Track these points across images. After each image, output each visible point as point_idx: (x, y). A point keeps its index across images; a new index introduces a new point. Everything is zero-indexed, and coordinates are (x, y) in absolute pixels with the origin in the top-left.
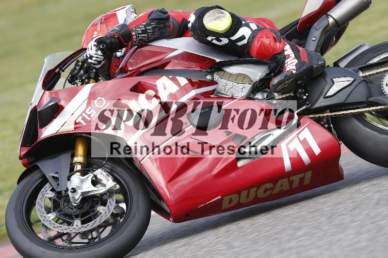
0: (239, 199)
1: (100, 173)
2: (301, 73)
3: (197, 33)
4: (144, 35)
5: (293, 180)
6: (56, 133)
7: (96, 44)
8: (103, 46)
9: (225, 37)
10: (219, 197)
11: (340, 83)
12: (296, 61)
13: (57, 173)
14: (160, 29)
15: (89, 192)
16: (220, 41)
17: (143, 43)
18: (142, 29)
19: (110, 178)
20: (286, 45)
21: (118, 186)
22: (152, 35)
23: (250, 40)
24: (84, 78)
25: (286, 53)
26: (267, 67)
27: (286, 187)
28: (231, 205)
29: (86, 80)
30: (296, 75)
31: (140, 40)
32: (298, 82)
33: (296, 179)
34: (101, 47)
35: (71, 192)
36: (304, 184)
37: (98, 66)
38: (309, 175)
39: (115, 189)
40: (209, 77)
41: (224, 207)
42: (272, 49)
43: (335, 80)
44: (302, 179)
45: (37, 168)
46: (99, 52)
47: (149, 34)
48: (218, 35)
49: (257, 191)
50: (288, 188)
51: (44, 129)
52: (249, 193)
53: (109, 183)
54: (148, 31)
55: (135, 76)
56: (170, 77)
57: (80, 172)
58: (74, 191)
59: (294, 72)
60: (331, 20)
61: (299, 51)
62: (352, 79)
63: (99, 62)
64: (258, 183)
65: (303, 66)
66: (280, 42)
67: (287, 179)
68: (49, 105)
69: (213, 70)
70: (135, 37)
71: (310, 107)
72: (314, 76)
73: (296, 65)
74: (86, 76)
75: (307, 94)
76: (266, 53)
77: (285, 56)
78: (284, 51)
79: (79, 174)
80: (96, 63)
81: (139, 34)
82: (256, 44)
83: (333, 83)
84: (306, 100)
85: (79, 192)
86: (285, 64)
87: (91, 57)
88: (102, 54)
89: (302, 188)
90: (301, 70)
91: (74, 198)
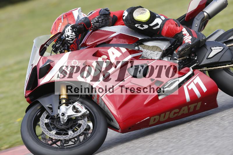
0: (159, 119)
1: (77, 105)
2: (194, 44)
3: (129, 22)
4: (97, 24)
5: (190, 107)
6: (49, 81)
7: (71, 28)
8: (76, 30)
9: (146, 24)
10: (148, 118)
11: (216, 50)
12: (191, 37)
13: (51, 105)
14: (106, 20)
15: (72, 115)
16: (143, 27)
17: (96, 29)
18: (96, 20)
19: (83, 108)
20: (183, 28)
21: (88, 112)
22: (101, 24)
23: (161, 26)
24: (62, 49)
25: (183, 33)
26: (169, 42)
27: (186, 111)
28: (155, 122)
29: (63, 51)
30: (192, 45)
31: (95, 26)
32: (192, 50)
33: (192, 106)
34: (75, 30)
35: (62, 115)
36: (197, 109)
37: (72, 42)
38: (199, 104)
39: (87, 114)
40: (136, 48)
41: (150, 124)
42: (175, 30)
43: (212, 48)
44: (195, 107)
45: (38, 102)
46: (74, 34)
47: (100, 23)
48: (142, 23)
49: (170, 114)
50: (187, 112)
51: (42, 79)
52: (165, 115)
53: (83, 110)
54: (100, 21)
55: (94, 47)
56: (116, 47)
57: (65, 104)
58: (63, 114)
59: (190, 43)
60: (205, 14)
61: (191, 32)
62: (222, 48)
63: (73, 39)
64: (170, 109)
65: (195, 40)
66: (179, 26)
67: (187, 107)
68: (47, 64)
69: (138, 44)
70: (92, 25)
71: (199, 64)
72: (200, 46)
73: (191, 39)
74: (63, 48)
75: (196, 57)
76: (172, 33)
77: (183, 35)
78: (182, 32)
79: (64, 105)
80: (71, 40)
81: (95, 23)
82: (165, 28)
83: (212, 50)
84: (196, 60)
85: (66, 115)
86: (183, 39)
87: (68, 37)
88: (75, 35)
89: (195, 112)
90: (194, 42)
91: (63, 119)
